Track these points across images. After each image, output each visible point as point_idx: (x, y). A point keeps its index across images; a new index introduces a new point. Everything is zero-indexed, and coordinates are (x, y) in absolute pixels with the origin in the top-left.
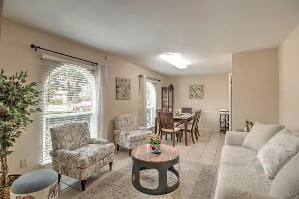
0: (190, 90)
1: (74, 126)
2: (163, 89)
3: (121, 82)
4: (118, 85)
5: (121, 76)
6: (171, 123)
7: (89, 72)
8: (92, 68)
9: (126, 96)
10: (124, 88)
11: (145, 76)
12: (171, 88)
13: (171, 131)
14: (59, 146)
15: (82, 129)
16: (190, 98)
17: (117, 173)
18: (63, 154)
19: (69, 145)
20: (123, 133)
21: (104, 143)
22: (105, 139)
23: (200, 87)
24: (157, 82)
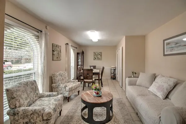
0: (94, 55)
2: (78, 54)
3: (56, 48)
4: (54, 50)
5: (56, 43)
7: (34, 37)
8: (36, 33)
10: (58, 52)
11: (70, 44)
12: (83, 53)
13: (91, 81)
14: (18, 105)
15: (33, 86)
16: (94, 60)
19: (26, 102)
20: (62, 86)
21: (54, 96)
22: (47, 92)
23: (100, 53)
24: (75, 49)
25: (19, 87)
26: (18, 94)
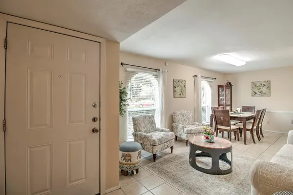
0: (253, 88)
1: (145, 117)
2: (219, 87)
3: (178, 83)
4: (175, 86)
5: (178, 78)
6: (227, 120)
7: (153, 77)
8: (156, 73)
9: (182, 95)
10: (181, 88)
11: (199, 76)
12: (229, 85)
13: (228, 128)
14: (138, 130)
15: (150, 119)
16: (252, 96)
17: (177, 156)
18: (141, 135)
19: (143, 130)
20: (180, 126)
21: (166, 132)
23: (265, 83)
25: (140, 117)
26: (139, 122)
